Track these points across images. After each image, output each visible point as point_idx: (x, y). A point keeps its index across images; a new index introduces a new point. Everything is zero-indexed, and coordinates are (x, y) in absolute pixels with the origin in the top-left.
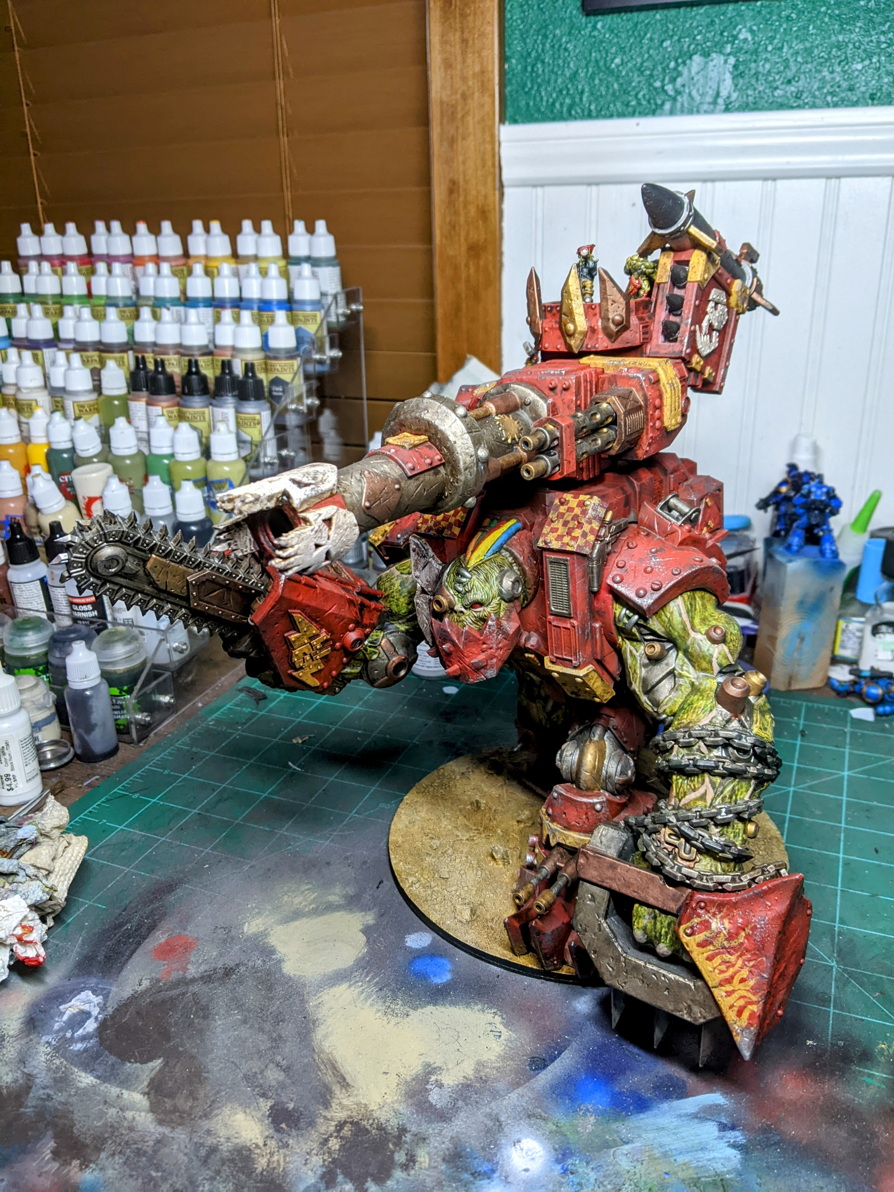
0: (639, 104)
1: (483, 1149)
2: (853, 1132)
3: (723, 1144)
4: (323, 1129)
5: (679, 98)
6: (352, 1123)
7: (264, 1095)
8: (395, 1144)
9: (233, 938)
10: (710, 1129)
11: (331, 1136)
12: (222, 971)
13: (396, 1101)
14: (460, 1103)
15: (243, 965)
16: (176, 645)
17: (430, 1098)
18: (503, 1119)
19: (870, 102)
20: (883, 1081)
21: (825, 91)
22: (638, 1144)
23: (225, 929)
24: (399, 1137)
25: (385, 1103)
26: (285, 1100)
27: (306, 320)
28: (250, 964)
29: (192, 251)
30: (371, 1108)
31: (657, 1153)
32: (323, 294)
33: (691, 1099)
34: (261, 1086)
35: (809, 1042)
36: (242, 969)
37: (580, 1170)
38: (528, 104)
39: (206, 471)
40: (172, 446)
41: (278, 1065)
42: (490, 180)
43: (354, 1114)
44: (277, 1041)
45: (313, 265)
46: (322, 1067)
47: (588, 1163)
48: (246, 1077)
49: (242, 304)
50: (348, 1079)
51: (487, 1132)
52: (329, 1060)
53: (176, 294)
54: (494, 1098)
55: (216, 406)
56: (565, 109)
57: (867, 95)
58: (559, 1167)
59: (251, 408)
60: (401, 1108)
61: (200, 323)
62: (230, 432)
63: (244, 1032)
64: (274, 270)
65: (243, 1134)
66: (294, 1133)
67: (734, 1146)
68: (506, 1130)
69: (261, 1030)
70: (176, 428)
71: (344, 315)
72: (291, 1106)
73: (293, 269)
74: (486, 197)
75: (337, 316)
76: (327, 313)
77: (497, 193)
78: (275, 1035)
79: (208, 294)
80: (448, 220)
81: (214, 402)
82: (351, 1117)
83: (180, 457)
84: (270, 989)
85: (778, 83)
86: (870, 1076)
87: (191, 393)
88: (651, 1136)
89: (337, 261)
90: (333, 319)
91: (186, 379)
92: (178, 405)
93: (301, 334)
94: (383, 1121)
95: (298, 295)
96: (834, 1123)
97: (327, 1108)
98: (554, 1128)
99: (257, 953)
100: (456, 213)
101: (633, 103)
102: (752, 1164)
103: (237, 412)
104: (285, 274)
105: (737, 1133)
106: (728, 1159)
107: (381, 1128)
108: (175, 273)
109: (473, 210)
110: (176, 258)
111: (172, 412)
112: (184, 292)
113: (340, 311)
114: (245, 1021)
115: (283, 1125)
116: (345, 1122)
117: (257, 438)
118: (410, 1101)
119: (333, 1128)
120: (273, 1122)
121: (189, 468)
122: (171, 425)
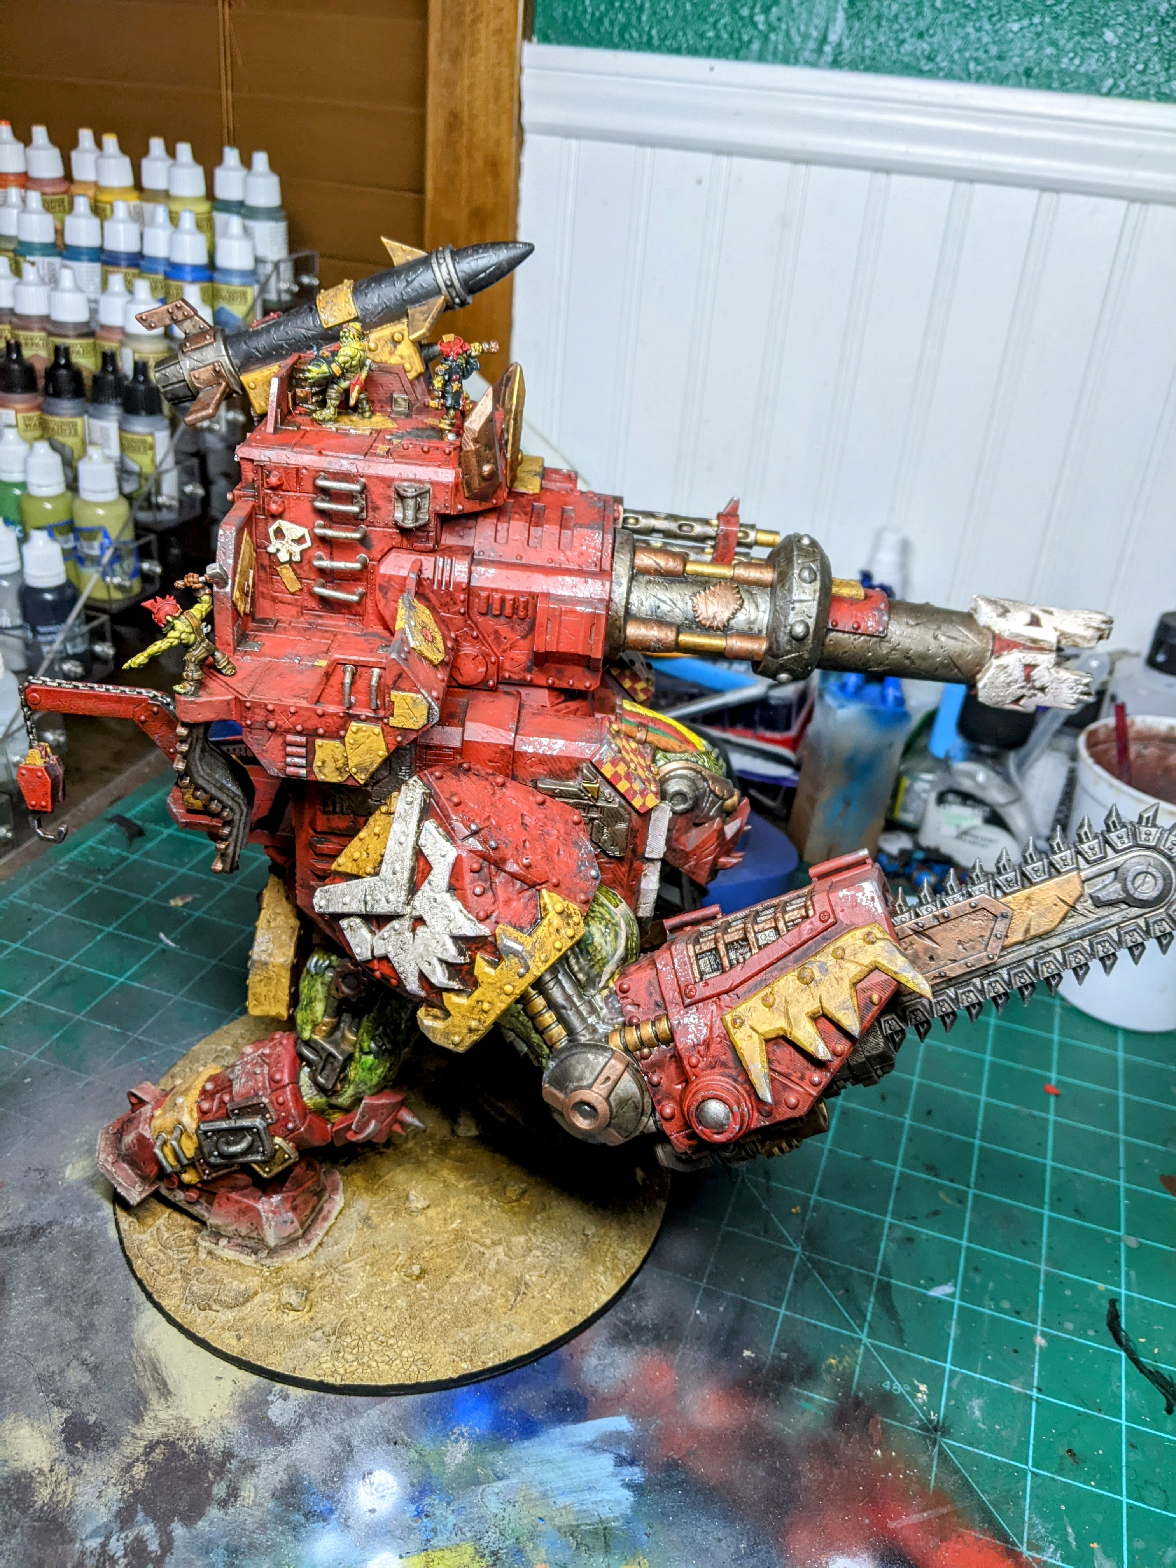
0: (718, 37)
1: (324, 1482)
2: (772, 1471)
3: (616, 1483)
4: (127, 1451)
5: (773, 36)
6: (165, 1443)
7: (59, 1404)
8: (216, 1474)
9: (49, 1185)
10: (607, 1461)
11: (138, 1460)
12: (28, 1231)
13: (227, 1416)
14: (307, 1421)
15: (57, 1223)
16: (16, 759)
17: (270, 1414)
18: (355, 1443)
19: (1024, 79)
20: (823, 1407)
21: (967, 54)
22: (514, 1481)
23: (40, 1171)
24: (222, 1465)
25: (213, 1418)
26: (86, 1411)
27: (232, 298)
28: (68, 1222)
29: (77, 174)
30: (194, 1424)
31: (535, 1493)
32: (258, 260)
33: (589, 1423)
34: (57, 1391)
35: (746, 1353)
36: (56, 1229)
37: (438, 1513)
38: (565, 14)
39: (71, 512)
40: (25, 471)
41: (84, 1363)
42: (505, 118)
43: (171, 1431)
44: (87, 1331)
45: (245, 216)
46: (140, 1368)
47: (448, 1504)
48: (40, 1378)
49: (142, 263)
50: (171, 1386)
51: (334, 1459)
52: (151, 1359)
53: (49, 237)
54: (349, 1416)
55: (91, 416)
56: (616, 30)
57: (1021, 70)
58: (413, 1508)
59: (140, 426)
60: (232, 1425)
61: (78, 289)
62: (109, 458)
63: (46, 1316)
64: (187, 221)
65: (26, 1455)
66: (91, 1454)
67: (628, 1486)
68: (357, 1458)
69: (69, 1313)
70: (31, 447)
71: (289, 291)
72: (92, 1419)
73: (220, 217)
74: (498, 143)
75: (279, 292)
76: (264, 289)
77: (514, 139)
78: (85, 1322)
79: (95, 242)
80: (445, 169)
81: (91, 409)
82: (166, 1436)
83: (35, 491)
84: (88, 1258)
85: (907, 35)
86: (809, 1400)
87: (57, 394)
88: (532, 1470)
89: (283, 213)
90: (272, 296)
91: (51, 372)
92: (39, 408)
93: (223, 318)
94: (205, 1442)
95: (222, 261)
96: (752, 1460)
97: (137, 1423)
98: (417, 1456)
99: (78, 1208)
100: (457, 160)
101: (711, 34)
102: (644, 1509)
103: (121, 429)
104: (206, 226)
105: (636, 1469)
106: (618, 1502)
107: (201, 1451)
108: (48, 207)
109: (479, 157)
110: (53, 181)
111: (30, 419)
112: (60, 232)
113: (284, 286)
114: (49, 1302)
115: (79, 1445)
116: (158, 1442)
117: (148, 469)
118: (244, 1417)
119: (141, 1450)
120: (66, 1440)
121: (48, 506)
122: (25, 440)
